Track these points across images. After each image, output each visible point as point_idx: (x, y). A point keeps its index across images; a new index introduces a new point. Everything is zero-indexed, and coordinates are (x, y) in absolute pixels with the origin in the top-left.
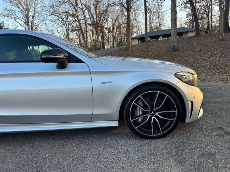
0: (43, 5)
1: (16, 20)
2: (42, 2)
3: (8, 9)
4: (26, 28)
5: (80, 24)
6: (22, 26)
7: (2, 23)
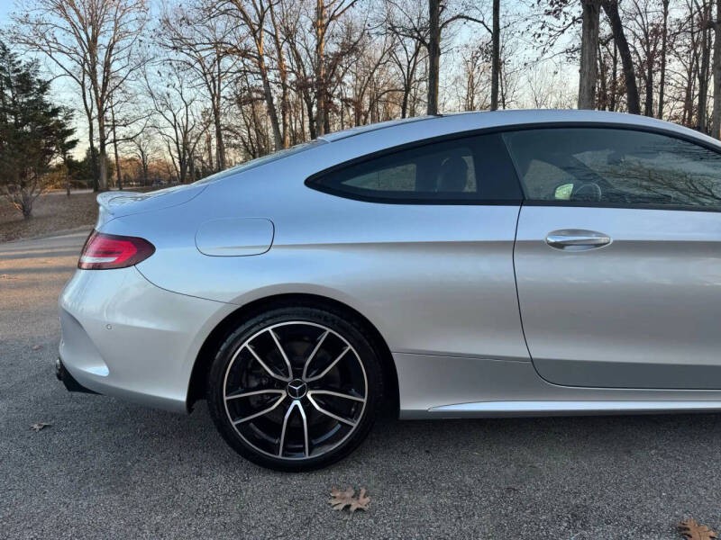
0: (143, 14)
1: (53, 54)
2: (142, 5)
3: (33, 21)
4: (83, 82)
5: (267, 83)
6: (71, 75)
7: (33, 64)
